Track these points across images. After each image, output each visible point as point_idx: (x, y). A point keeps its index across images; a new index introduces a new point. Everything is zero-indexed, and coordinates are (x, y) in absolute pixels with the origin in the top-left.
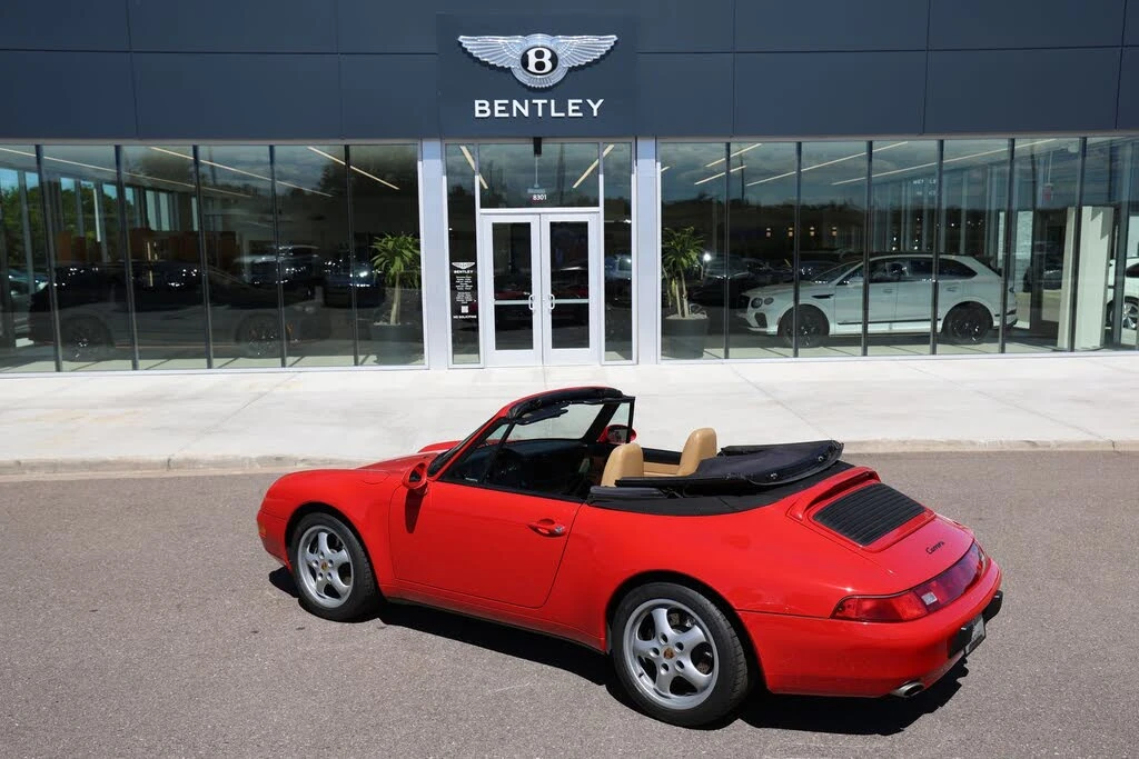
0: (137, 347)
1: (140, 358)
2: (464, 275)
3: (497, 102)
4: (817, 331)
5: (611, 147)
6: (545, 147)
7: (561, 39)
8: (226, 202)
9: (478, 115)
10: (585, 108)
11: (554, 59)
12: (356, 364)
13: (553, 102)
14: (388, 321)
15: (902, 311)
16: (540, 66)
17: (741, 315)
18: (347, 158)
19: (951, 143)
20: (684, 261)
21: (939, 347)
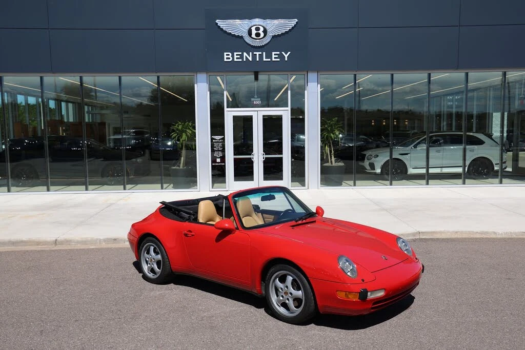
0: (49, 179)
1: (51, 185)
2: (218, 142)
3: (235, 54)
4: (401, 172)
5: (294, 77)
6: (260, 77)
7: (268, 21)
8: (102, 108)
9: (225, 60)
10: (281, 56)
11: (265, 31)
12: (162, 188)
13: (264, 53)
14: (179, 166)
15: (445, 162)
16: (258, 35)
17: (361, 163)
18: (158, 83)
19: (473, 74)
20: (332, 135)
21: (467, 181)
